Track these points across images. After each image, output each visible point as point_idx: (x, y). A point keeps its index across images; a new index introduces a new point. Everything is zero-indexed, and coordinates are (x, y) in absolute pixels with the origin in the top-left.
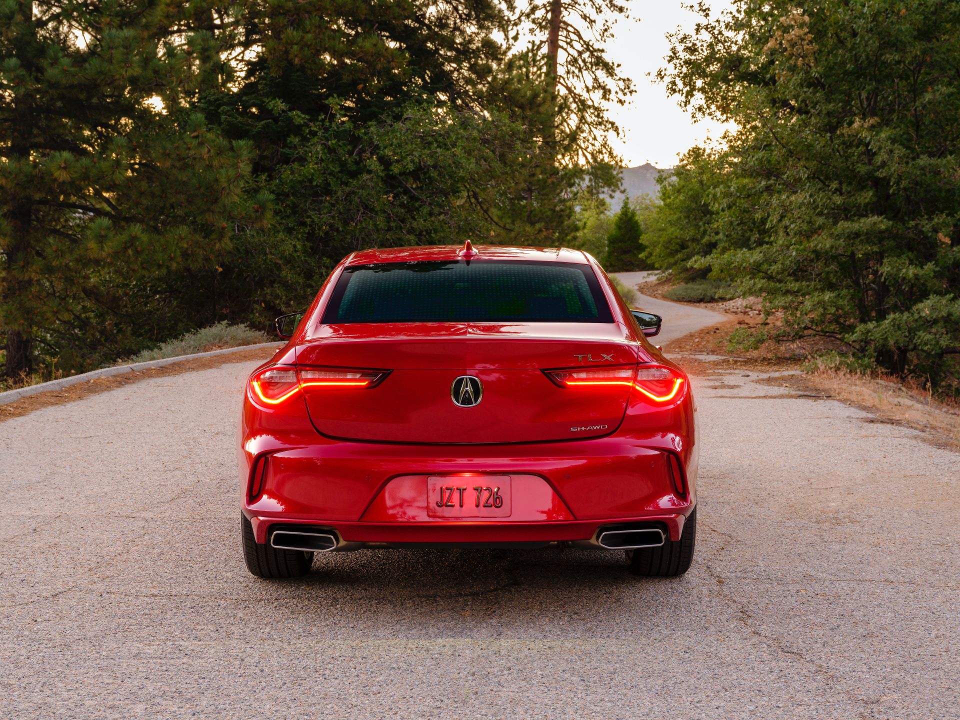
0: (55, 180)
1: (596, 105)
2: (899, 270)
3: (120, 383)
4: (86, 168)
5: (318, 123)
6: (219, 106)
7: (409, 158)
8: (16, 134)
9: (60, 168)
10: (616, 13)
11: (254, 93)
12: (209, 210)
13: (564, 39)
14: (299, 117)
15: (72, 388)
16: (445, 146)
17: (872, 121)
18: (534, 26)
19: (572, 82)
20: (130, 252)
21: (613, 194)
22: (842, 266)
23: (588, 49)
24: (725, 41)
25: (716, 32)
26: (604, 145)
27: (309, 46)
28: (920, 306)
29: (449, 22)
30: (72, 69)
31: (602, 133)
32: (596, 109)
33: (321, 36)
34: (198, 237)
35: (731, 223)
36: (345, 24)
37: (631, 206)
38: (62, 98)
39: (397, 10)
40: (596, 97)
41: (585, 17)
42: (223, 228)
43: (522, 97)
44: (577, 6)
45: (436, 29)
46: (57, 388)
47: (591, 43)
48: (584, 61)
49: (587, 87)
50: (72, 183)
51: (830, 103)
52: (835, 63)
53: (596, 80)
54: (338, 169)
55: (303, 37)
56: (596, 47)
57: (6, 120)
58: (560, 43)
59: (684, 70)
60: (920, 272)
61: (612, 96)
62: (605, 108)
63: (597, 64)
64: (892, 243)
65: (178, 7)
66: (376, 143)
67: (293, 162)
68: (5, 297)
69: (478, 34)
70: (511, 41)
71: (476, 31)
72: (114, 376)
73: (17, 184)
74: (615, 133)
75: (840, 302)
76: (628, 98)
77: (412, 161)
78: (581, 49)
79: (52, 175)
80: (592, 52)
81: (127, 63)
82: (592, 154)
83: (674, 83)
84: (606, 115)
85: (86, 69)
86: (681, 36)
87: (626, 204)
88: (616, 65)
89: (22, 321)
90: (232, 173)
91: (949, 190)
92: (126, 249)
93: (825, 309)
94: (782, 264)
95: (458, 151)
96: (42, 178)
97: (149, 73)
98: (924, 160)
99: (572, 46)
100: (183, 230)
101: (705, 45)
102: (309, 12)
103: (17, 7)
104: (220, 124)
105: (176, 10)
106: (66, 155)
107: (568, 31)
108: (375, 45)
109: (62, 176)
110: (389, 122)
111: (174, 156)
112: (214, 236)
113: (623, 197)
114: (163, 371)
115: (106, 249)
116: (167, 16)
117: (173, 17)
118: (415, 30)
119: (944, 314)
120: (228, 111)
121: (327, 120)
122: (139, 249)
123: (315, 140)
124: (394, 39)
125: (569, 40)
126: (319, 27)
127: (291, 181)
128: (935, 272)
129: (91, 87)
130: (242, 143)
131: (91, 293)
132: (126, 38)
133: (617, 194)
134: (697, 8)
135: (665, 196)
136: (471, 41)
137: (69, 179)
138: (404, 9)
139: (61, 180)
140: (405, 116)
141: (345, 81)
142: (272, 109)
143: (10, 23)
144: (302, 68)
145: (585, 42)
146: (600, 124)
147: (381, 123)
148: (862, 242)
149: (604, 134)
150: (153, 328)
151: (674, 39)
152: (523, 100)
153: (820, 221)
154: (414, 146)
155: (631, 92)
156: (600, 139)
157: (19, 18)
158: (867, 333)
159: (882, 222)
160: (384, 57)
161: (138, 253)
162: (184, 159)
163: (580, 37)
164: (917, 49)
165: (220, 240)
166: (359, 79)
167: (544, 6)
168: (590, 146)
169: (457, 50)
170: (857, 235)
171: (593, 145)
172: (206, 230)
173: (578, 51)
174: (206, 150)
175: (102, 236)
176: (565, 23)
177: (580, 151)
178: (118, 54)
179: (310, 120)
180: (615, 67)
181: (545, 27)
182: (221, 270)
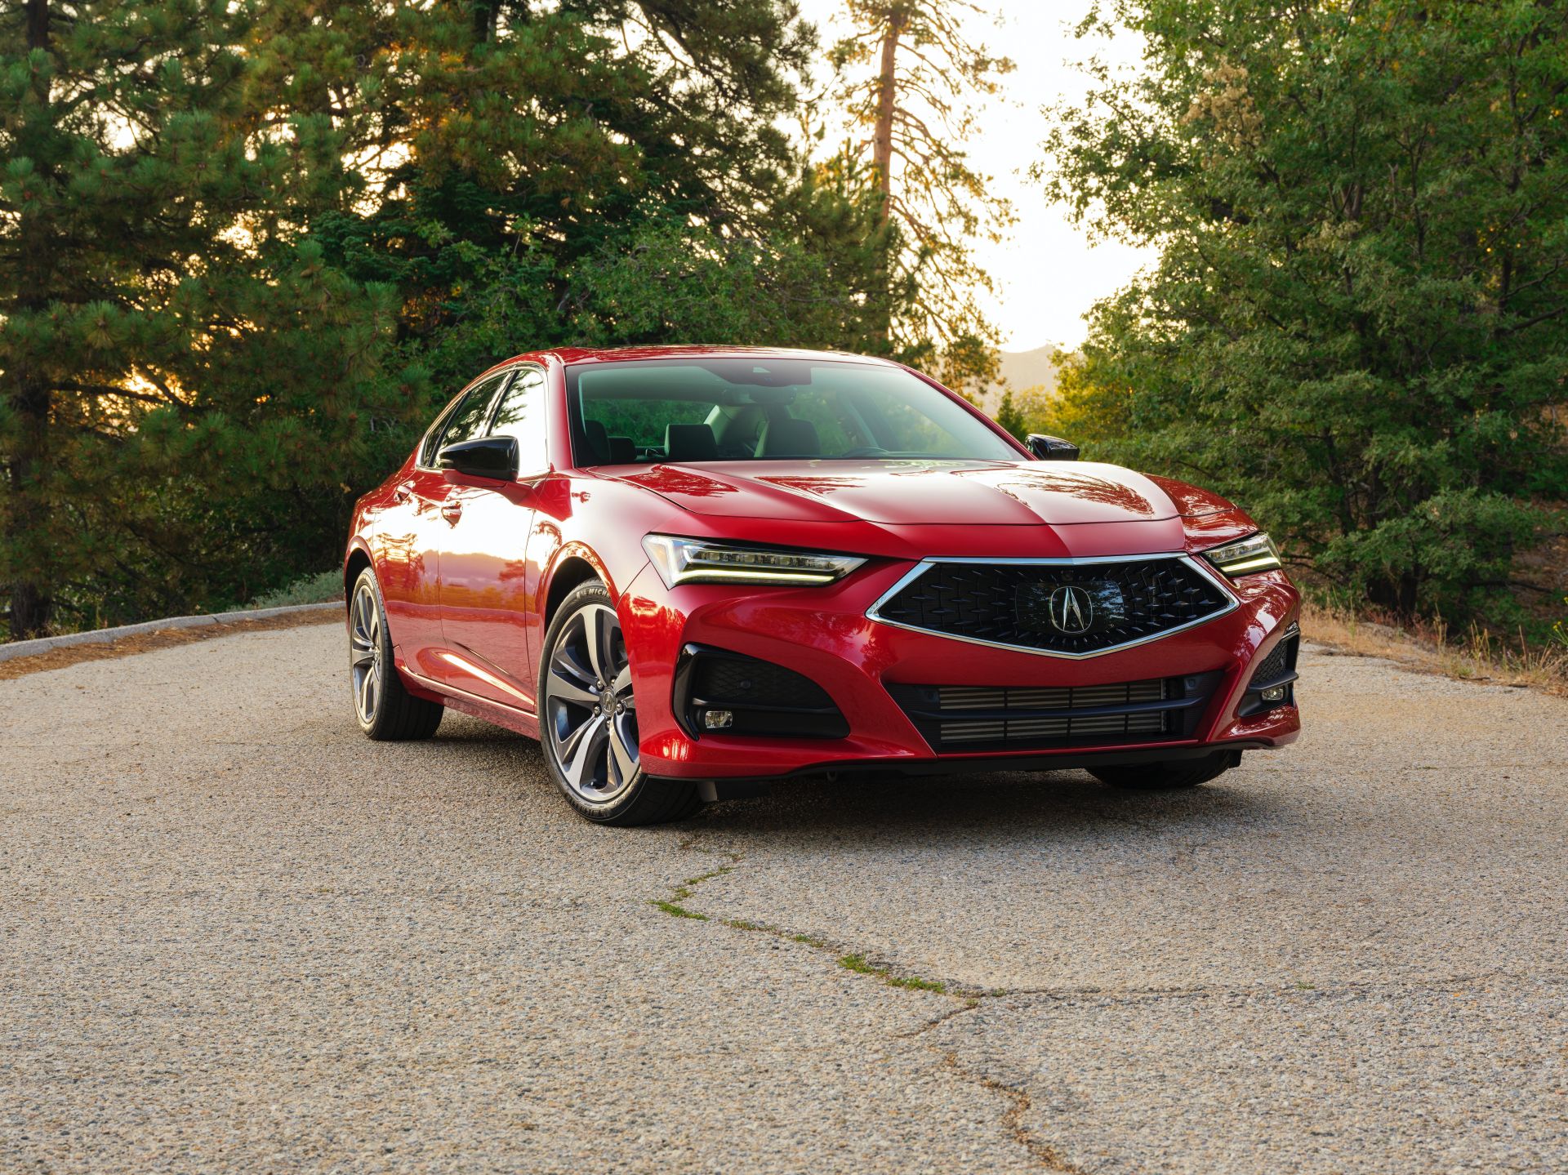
0: (89, 346)
1: (955, 243)
2: (1395, 453)
3: (200, 636)
4: (138, 327)
5: (499, 259)
6: (342, 237)
7: (643, 311)
8: (26, 278)
9: (96, 327)
10: (984, 94)
11: (396, 216)
12: (329, 392)
13: (901, 137)
14: (469, 249)
15: (128, 640)
16: (700, 292)
17: (1348, 227)
18: (852, 117)
19: (915, 206)
20: (207, 456)
21: (985, 387)
22: (1313, 454)
23: (939, 153)
24: (1133, 117)
25: (1120, 103)
26: (969, 308)
27: (484, 139)
28: (1426, 504)
29: (707, 102)
30: (113, 174)
31: (964, 287)
32: (954, 249)
33: (503, 123)
34: (314, 436)
35: (1149, 399)
36: (542, 105)
37: (1015, 406)
38: (97, 220)
39: (622, 82)
40: (954, 230)
41: (934, 102)
42: (352, 420)
43: (825, 217)
44: (920, 83)
45: (687, 114)
46: (106, 639)
47: (944, 143)
48: (933, 172)
49: (938, 214)
50: (116, 349)
51: (1285, 201)
52: (1292, 141)
53: (953, 202)
54: (532, 331)
55: (474, 126)
56: (952, 149)
57: (8, 258)
58: (894, 143)
59: (1072, 163)
60: (1425, 453)
61: (980, 228)
62: (969, 248)
63: (955, 177)
64: (1385, 413)
65: (276, 81)
66: (591, 288)
67: (462, 320)
68: (10, 533)
69: (751, 121)
70: (813, 139)
71: (750, 116)
72: (190, 628)
73: (30, 354)
74: (987, 288)
75: (1309, 506)
76: (1004, 232)
77: (649, 315)
78: (927, 153)
79: (84, 338)
80: (945, 158)
81: (199, 162)
82: (950, 322)
83: (1056, 185)
84: (970, 259)
85: (134, 175)
86: (1064, 110)
87: (1007, 403)
88: (985, 178)
89: (37, 568)
90: (365, 332)
91: (1471, 332)
92: (199, 451)
93: (1284, 516)
94: (1219, 450)
95: (720, 298)
96: (68, 344)
97: (235, 179)
98: (1426, 284)
99: (913, 148)
100: (290, 423)
101: (1103, 124)
102: (483, 87)
103: (29, 79)
104: (344, 264)
105: (273, 87)
106: (106, 306)
107: (907, 124)
108: (588, 136)
109: (100, 339)
110: (613, 258)
111: (273, 308)
112: (336, 434)
113: (1002, 391)
114: (264, 624)
115: (169, 452)
116: (260, 97)
117: (268, 97)
118: (652, 116)
119: (1463, 516)
120: (357, 244)
121: (514, 254)
122: (221, 451)
123: (496, 286)
124: (619, 129)
125: (908, 139)
126: (499, 109)
127: (458, 350)
128: (1449, 454)
129: (145, 202)
130: (379, 286)
131: (142, 530)
132: (198, 124)
133: (992, 387)
134: (1088, 66)
135: (1066, 383)
136: (741, 131)
137: (111, 344)
138: (634, 81)
139: (98, 345)
140: (637, 247)
141: (541, 194)
142: (427, 239)
143: (17, 105)
144: (473, 176)
145: (934, 141)
146: (962, 273)
147: (599, 259)
148: (1338, 412)
149: (968, 289)
150: (242, 585)
151: (1053, 115)
152: (825, 222)
153: (1274, 380)
154: (652, 292)
155: (1011, 221)
156: (962, 299)
157: (31, 96)
158: (1350, 551)
159: (1366, 379)
160: (603, 154)
161: (219, 458)
162: (289, 312)
163: (926, 134)
164: (1411, 115)
165: (347, 439)
166: (565, 191)
167: (867, 84)
168: (946, 309)
169: (719, 145)
170: (1330, 401)
171: (950, 307)
172: (324, 423)
173: (924, 156)
174: (325, 297)
175: (163, 432)
176: (900, 110)
177: (929, 317)
178: (185, 150)
179: (486, 255)
180: (984, 181)
181: (869, 118)
182: (347, 489)
